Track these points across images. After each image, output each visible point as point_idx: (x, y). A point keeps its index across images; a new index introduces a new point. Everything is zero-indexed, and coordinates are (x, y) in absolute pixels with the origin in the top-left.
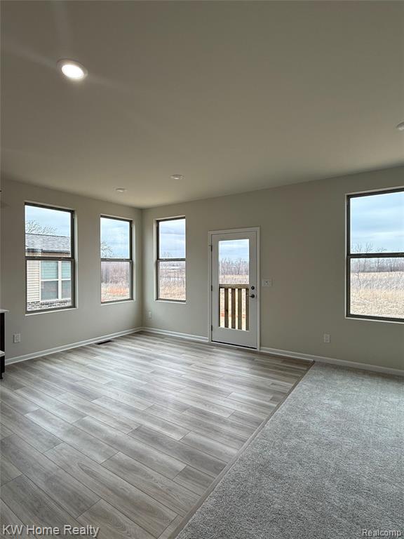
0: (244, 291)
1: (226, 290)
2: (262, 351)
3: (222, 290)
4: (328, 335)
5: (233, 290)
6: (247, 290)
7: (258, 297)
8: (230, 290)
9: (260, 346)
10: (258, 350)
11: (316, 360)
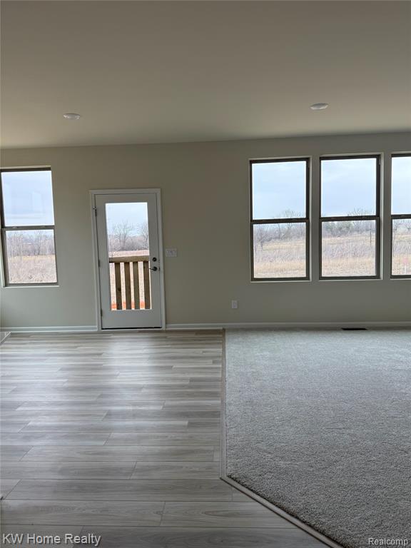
0: (141, 264)
1: (117, 265)
2: (167, 329)
3: (112, 266)
4: (236, 302)
5: (127, 264)
6: (145, 263)
7: (162, 269)
8: (122, 265)
9: (166, 323)
10: (163, 328)
11: (226, 328)
